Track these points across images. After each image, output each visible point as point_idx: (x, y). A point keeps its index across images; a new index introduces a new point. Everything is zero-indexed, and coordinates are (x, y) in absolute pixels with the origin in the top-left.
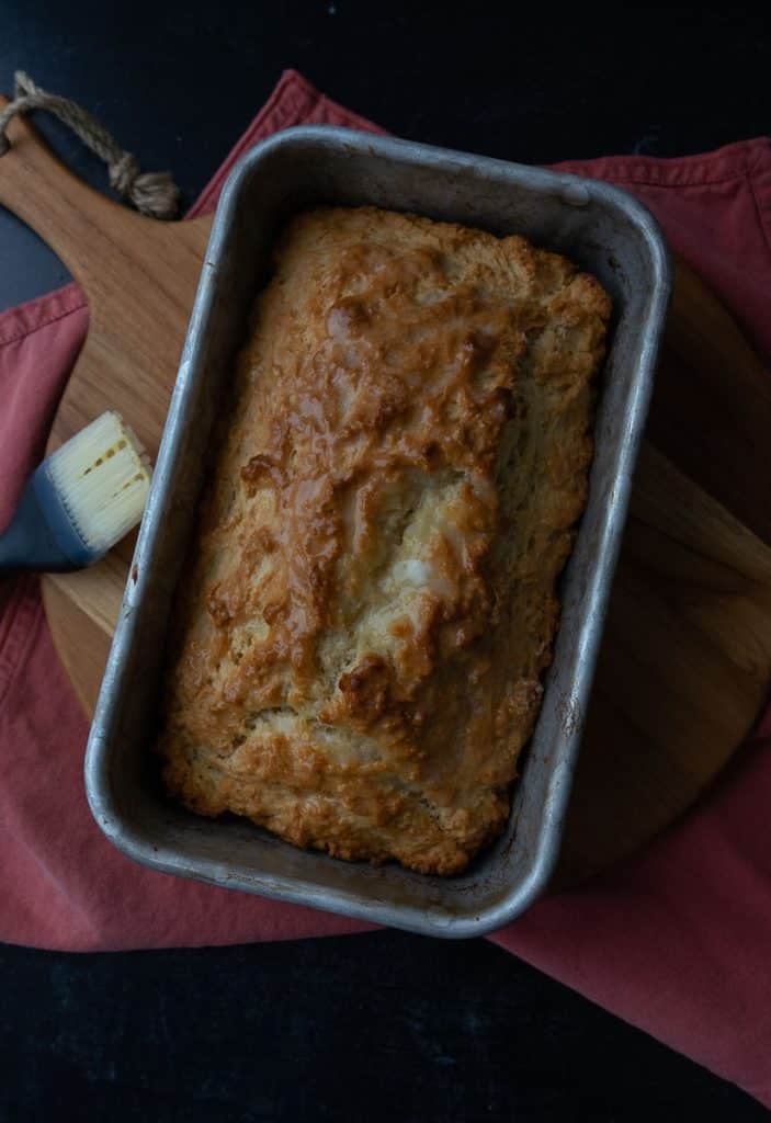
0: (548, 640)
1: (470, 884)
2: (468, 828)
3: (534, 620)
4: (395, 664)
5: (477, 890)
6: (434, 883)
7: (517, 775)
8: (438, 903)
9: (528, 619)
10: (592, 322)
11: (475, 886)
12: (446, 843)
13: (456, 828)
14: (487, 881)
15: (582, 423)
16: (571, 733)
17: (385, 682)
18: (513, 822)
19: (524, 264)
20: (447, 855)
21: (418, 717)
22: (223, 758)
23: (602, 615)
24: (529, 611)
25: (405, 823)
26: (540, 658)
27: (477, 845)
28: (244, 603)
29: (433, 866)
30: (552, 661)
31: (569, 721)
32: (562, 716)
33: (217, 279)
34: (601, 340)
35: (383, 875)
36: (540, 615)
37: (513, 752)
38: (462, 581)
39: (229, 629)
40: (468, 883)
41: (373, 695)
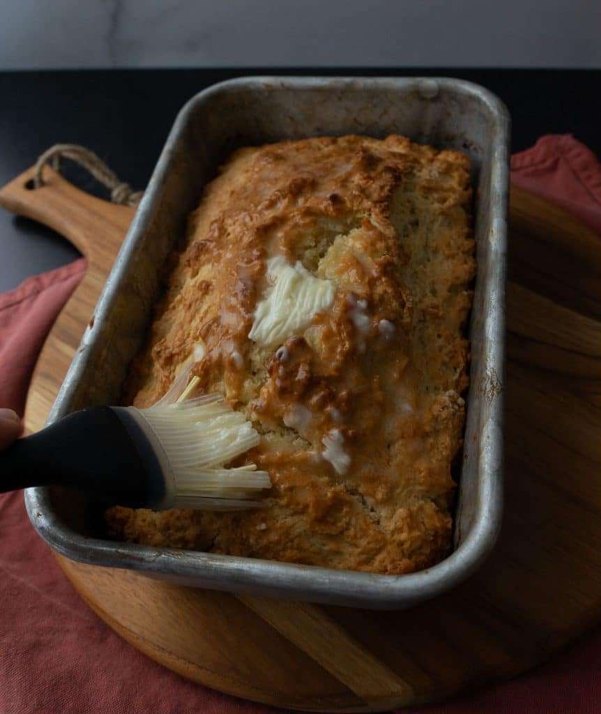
0: (462, 365)
2: (411, 529)
3: (445, 351)
4: (317, 348)
9: (441, 349)
10: (457, 170)
12: (389, 547)
13: (399, 530)
16: (492, 395)
17: (309, 357)
19: (401, 143)
20: (393, 561)
21: (344, 393)
23: (501, 307)
24: (440, 342)
25: (345, 520)
26: (458, 381)
28: (185, 340)
30: (469, 381)
31: (489, 387)
32: (482, 389)
33: (172, 152)
36: (450, 347)
38: (372, 283)
39: (172, 368)
41: (298, 366)
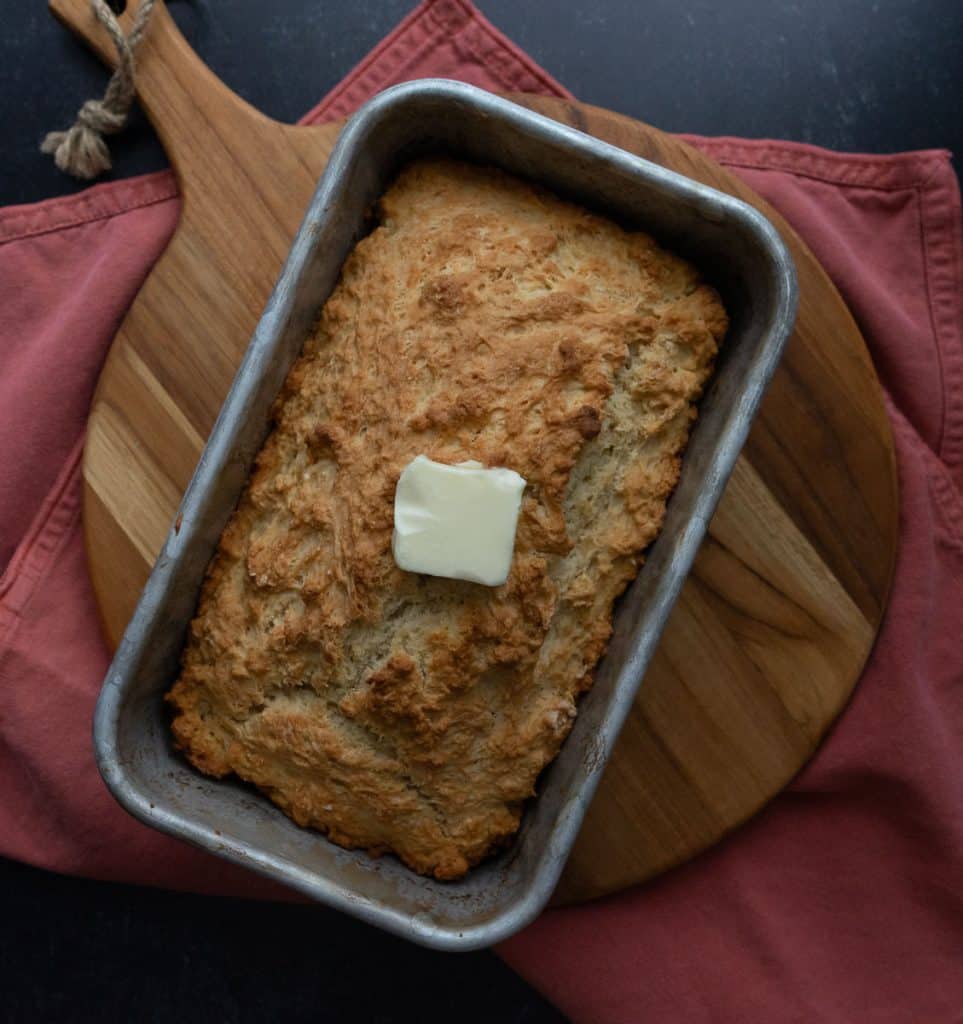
0: (592, 664)
1: (464, 894)
2: (472, 838)
5: (469, 902)
6: (428, 886)
7: (534, 794)
8: (425, 910)
10: (703, 341)
11: (469, 896)
12: (448, 848)
13: (461, 836)
14: (481, 894)
15: (673, 445)
18: (520, 837)
20: (449, 860)
22: (238, 721)
26: (580, 680)
27: (480, 853)
29: (432, 869)
32: (585, 749)
34: (711, 360)
35: (377, 869)
37: (533, 772)
40: (462, 891)
